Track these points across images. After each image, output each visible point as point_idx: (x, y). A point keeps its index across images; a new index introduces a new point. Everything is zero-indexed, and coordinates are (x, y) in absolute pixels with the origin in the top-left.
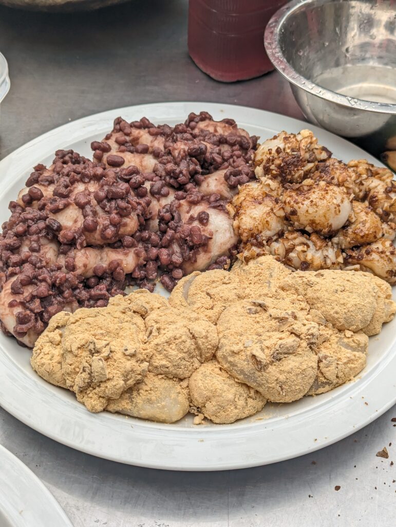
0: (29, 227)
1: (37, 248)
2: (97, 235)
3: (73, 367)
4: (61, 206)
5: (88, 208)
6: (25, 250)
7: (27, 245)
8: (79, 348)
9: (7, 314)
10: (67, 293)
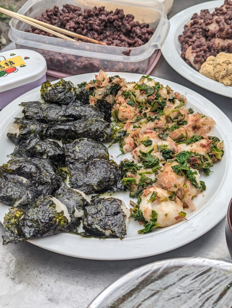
0: (196, 30)
1: (199, 37)
2: (224, 33)
3: (220, 69)
4: (210, 22)
5: (221, 23)
6: (194, 38)
7: (195, 36)
8: (222, 63)
9: (191, 56)
10: (212, 51)
